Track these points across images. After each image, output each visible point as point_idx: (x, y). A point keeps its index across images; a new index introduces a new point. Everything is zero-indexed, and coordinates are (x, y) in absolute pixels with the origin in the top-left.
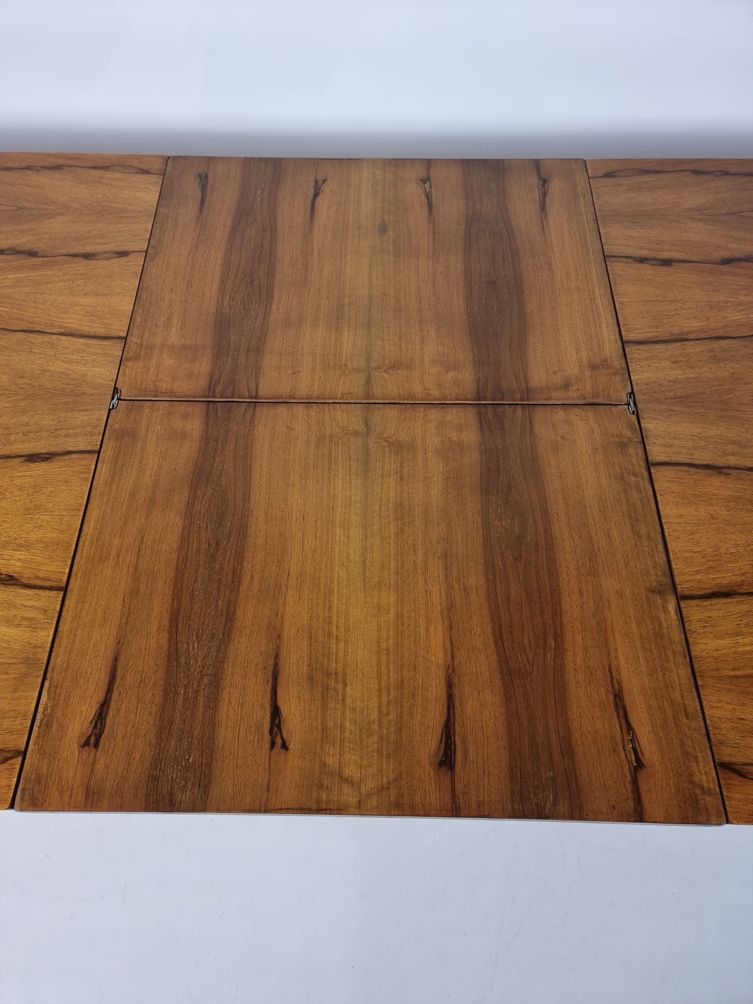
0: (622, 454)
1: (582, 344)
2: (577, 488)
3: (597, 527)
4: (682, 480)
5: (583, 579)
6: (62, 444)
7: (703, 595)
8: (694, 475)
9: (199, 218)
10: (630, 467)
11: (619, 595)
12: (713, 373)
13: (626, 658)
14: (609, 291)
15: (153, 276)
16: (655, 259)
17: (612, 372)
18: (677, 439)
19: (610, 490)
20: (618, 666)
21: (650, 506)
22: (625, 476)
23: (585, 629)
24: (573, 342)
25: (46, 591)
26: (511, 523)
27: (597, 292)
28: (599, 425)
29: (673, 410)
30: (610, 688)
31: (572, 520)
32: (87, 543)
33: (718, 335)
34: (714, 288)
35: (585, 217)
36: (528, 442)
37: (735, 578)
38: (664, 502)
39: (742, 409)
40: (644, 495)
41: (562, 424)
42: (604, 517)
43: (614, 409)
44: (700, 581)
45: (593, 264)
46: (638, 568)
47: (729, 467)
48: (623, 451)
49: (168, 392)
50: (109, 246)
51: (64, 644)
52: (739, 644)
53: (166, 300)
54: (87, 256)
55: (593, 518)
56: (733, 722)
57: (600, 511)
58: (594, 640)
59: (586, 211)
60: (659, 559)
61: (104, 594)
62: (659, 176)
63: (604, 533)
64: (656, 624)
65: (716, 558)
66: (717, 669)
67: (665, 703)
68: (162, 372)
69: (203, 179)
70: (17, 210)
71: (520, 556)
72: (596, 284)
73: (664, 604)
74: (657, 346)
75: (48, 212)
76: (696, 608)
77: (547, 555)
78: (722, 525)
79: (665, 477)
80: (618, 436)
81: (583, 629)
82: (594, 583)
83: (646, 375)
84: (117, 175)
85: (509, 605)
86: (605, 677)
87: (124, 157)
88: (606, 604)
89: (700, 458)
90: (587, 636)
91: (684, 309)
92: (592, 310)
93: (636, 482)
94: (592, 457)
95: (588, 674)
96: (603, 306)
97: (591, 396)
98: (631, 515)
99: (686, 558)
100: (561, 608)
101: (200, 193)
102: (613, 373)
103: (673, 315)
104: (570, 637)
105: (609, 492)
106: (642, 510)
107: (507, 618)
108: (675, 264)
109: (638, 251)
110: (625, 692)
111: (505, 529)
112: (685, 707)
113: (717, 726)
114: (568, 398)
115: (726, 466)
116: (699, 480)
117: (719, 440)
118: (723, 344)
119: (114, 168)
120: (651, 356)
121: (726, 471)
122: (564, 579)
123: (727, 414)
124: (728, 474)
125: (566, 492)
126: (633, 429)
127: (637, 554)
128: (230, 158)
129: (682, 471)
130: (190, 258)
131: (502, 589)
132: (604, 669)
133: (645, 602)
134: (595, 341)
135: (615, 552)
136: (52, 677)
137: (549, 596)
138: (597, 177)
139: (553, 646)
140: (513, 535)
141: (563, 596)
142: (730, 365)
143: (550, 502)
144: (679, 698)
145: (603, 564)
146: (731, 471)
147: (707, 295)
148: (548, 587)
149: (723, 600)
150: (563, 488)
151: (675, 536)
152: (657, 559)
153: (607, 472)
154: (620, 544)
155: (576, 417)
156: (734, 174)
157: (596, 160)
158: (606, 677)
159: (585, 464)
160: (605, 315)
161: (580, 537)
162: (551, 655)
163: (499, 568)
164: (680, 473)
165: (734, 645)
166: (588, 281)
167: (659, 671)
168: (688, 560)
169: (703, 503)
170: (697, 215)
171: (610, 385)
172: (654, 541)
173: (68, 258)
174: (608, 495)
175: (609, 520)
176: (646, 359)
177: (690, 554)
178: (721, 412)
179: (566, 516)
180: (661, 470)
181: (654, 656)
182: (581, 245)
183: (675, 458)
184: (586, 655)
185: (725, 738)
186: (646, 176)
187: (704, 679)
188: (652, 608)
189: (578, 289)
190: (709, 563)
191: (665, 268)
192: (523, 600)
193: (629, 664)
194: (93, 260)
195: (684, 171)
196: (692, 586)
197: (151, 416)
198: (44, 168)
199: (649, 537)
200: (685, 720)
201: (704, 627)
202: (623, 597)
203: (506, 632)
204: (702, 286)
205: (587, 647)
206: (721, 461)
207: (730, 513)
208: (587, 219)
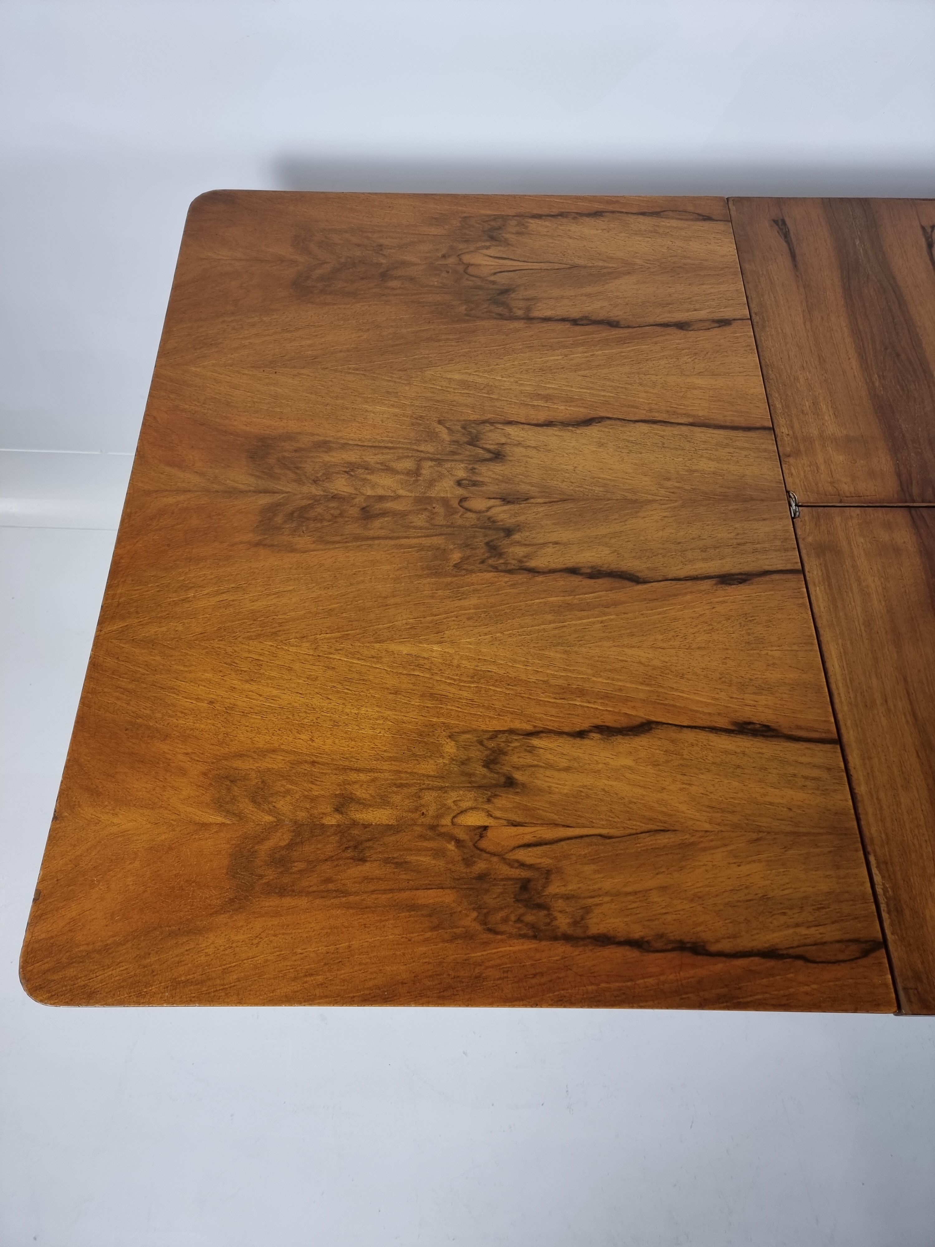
6: (753, 562)
9: (798, 276)
15: (772, 349)
25: (818, 744)
32: (840, 685)
49: (854, 495)
50: (702, 312)
51: (870, 811)
53: (802, 380)
54: (682, 326)
61: (891, 749)
68: (835, 471)
69: (780, 224)
70: (569, 268)
75: (610, 270)
84: (674, 223)
87: (674, 199)
101: (785, 244)
119: (666, 213)
128: (804, 199)
130: (808, 327)
136: (875, 852)
173: (658, 329)
194: (690, 330)
197: (845, 526)
198: (581, 215)
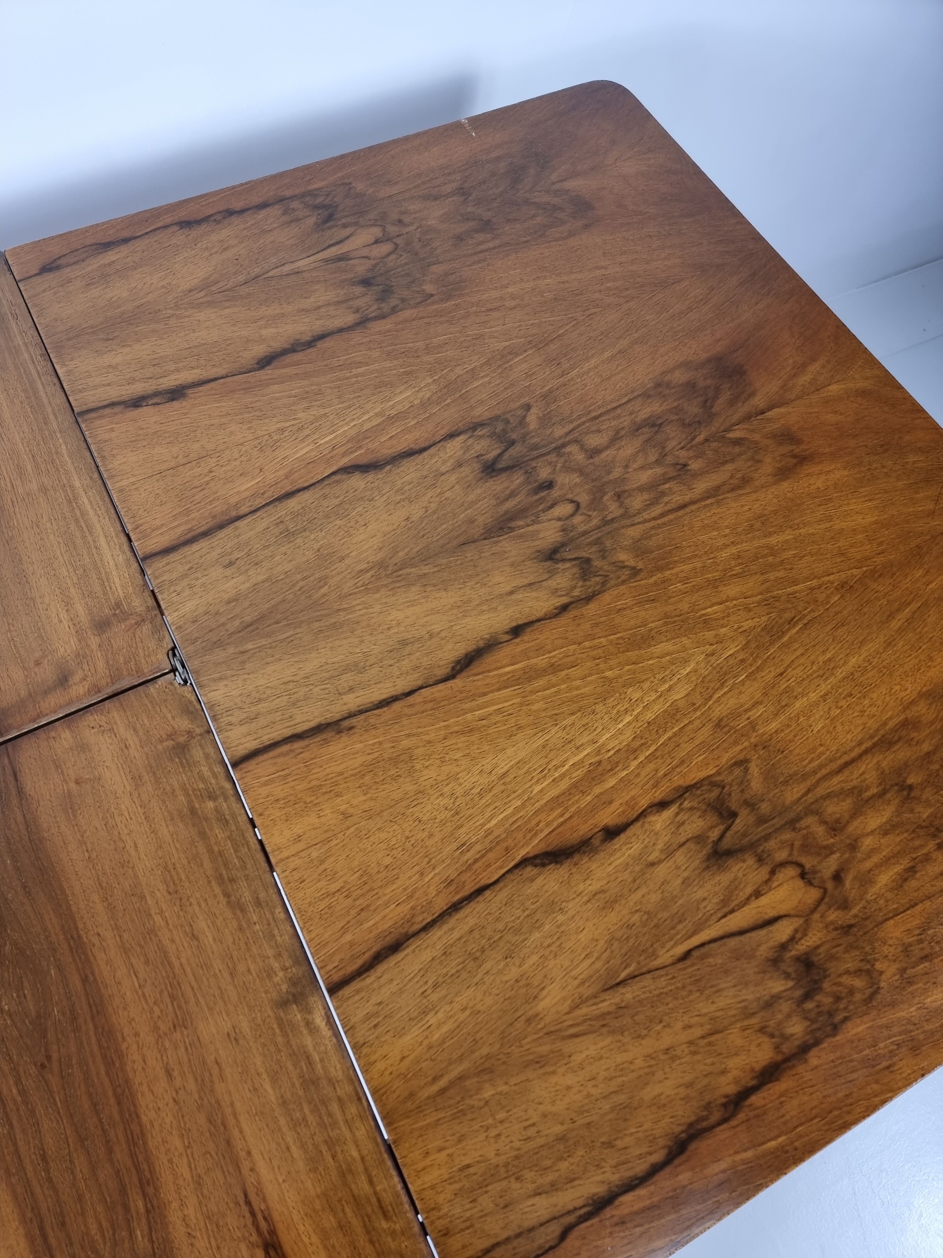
0: (184, 767)
1: (72, 590)
2: (123, 867)
3: (171, 927)
4: (286, 772)
5: (167, 1044)
7: (361, 967)
8: (301, 753)
10: (201, 786)
11: (233, 1039)
12: (291, 561)
13: (268, 1160)
14: (96, 475)
16: (156, 394)
17: (133, 622)
18: (264, 699)
19: (178, 845)
20: (259, 1183)
21: (247, 843)
22: (197, 806)
23: (189, 1143)
24: (58, 591)
26: (18, 996)
27: (77, 484)
28: (135, 730)
29: (246, 651)
30: (254, 1238)
31: (126, 936)
33: (283, 492)
34: (258, 413)
35: (26, 355)
36: (20, 818)
37: (400, 909)
38: (267, 826)
39: (346, 606)
40: (233, 828)
41: (71, 755)
42: (178, 903)
43: (152, 689)
44: (351, 944)
45: (59, 435)
46: (253, 972)
47: (351, 715)
48: (184, 761)
52: (431, 1028)
55: (161, 912)
56: (455, 1182)
57: (170, 893)
58: (208, 1156)
59: (26, 344)
60: (281, 936)
62: (131, 246)
63: (185, 932)
64: (303, 1064)
65: (367, 887)
66: (412, 1095)
67: (347, 1210)
71: (48, 1058)
72: (72, 469)
73: (307, 1016)
74: (195, 547)
76: (357, 998)
77: (96, 1028)
78: (363, 823)
79: (259, 777)
80: (170, 737)
81: (186, 1144)
82: (187, 1041)
83: (190, 606)
85: (47, 1171)
86: (241, 1219)
88: (215, 1071)
89: (304, 719)
90: (196, 1156)
91: (222, 466)
92: (77, 521)
93: (216, 810)
94: (135, 795)
95: (213, 1231)
96: (92, 508)
97: (109, 680)
98: (221, 875)
99: (323, 912)
100: (140, 1124)
102: (136, 623)
103: (208, 483)
104: (167, 1172)
105: (177, 850)
106: (237, 857)
107: (49, 1200)
108: (190, 391)
109: (128, 387)
110: (281, 1228)
111: (10, 1016)
112: (379, 1200)
113: (433, 1205)
114: (70, 703)
115: (346, 715)
116: (313, 759)
117: (326, 674)
118: (293, 503)
120: (189, 569)
121: (346, 724)
122: (134, 1061)
123: (327, 623)
124: (351, 728)
125: (104, 885)
126: (192, 713)
127: (246, 944)
129: (282, 755)
131: (29, 1143)
132: (237, 1204)
133: (278, 1031)
134: (94, 576)
135: (210, 959)
137: (115, 1111)
138: (30, 277)
139: (142, 1210)
140: (27, 1021)
141: (140, 1098)
142: (312, 537)
143: (82, 918)
144: (366, 1187)
145: (195, 995)
146: (353, 721)
147: (249, 428)
148: (110, 1093)
149: (393, 960)
150: (98, 879)
151: (297, 881)
152: (279, 938)
153: (166, 813)
154: (214, 939)
155: (93, 731)
156: (242, 211)
157: (21, 248)
158: (244, 1217)
159: (126, 814)
160: (99, 521)
161: (147, 962)
162: (142, 1231)
163: (15, 1101)
164: (280, 760)
165: (425, 1033)
166: (58, 469)
167: (324, 1153)
168: (326, 913)
169: (327, 797)
170: (203, 297)
171: (137, 648)
172: (267, 904)
174: (176, 856)
175: (188, 904)
176: (184, 576)
177: (326, 902)
178: (317, 624)
179: (115, 932)
180: (250, 768)
181: (312, 1128)
182: (31, 407)
183: (268, 736)
184: (202, 1194)
185: (449, 1219)
186: (110, 253)
187: (396, 1125)
188: (290, 1036)
189: (44, 490)
190: (357, 903)
191: (176, 404)
192: (71, 1146)
193: (276, 1169)
195: (166, 227)
196: (341, 960)
199: (258, 903)
200: (384, 1225)
201: (375, 1026)
202: (241, 1042)
203: (53, 1230)
204: (240, 417)
205: (200, 1177)
206: (335, 711)
207: (369, 795)
208: (31, 357)
